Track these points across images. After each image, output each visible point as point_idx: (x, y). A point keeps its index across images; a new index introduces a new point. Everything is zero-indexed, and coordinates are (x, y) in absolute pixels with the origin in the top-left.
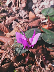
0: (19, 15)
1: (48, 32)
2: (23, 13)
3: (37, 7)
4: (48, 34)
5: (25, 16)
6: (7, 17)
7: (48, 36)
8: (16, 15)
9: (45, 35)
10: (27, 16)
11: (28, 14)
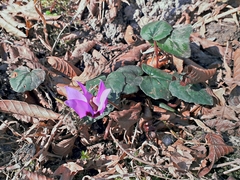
0: (102, 36)
1: (155, 73)
2: (111, 30)
3: (145, 14)
4: (155, 79)
5: (116, 36)
6: (77, 42)
7: (154, 82)
8: (97, 35)
9: (148, 81)
10: (120, 36)
11: (124, 31)
